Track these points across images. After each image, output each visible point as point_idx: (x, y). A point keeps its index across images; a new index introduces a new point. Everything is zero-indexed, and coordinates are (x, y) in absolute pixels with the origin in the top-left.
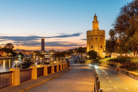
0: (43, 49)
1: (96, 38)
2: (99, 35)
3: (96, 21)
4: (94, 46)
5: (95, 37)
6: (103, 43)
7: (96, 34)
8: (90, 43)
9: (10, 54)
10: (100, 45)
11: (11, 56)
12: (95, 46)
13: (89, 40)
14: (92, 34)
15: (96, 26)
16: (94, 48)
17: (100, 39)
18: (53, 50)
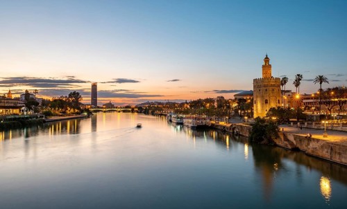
0: (94, 101)
1: (273, 90)
3: (267, 66)
4: (269, 100)
5: (271, 88)
8: (264, 95)
9: (76, 111)
10: (277, 100)
11: (77, 113)
12: (271, 100)
13: (261, 91)
14: (266, 84)
15: (268, 72)
16: (270, 103)
18: (110, 104)
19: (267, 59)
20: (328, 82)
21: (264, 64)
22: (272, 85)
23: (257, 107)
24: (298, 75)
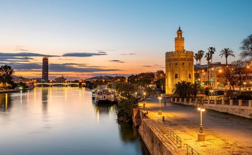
1: (183, 64)
2: (187, 59)
3: (179, 38)
4: (179, 75)
5: (181, 62)
6: (192, 71)
7: (183, 57)
8: (174, 69)
10: (188, 74)
11: (9, 88)
12: (181, 75)
13: (171, 65)
14: (176, 57)
15: (180, 45)
16: (179, 77)
17: (188, 64)
18: (63, 78)
19: (180, 32)
20: (233, 55)
21: (177, 36)
22: (182, 59)
23: (168, 81)
24: (211, 48)
